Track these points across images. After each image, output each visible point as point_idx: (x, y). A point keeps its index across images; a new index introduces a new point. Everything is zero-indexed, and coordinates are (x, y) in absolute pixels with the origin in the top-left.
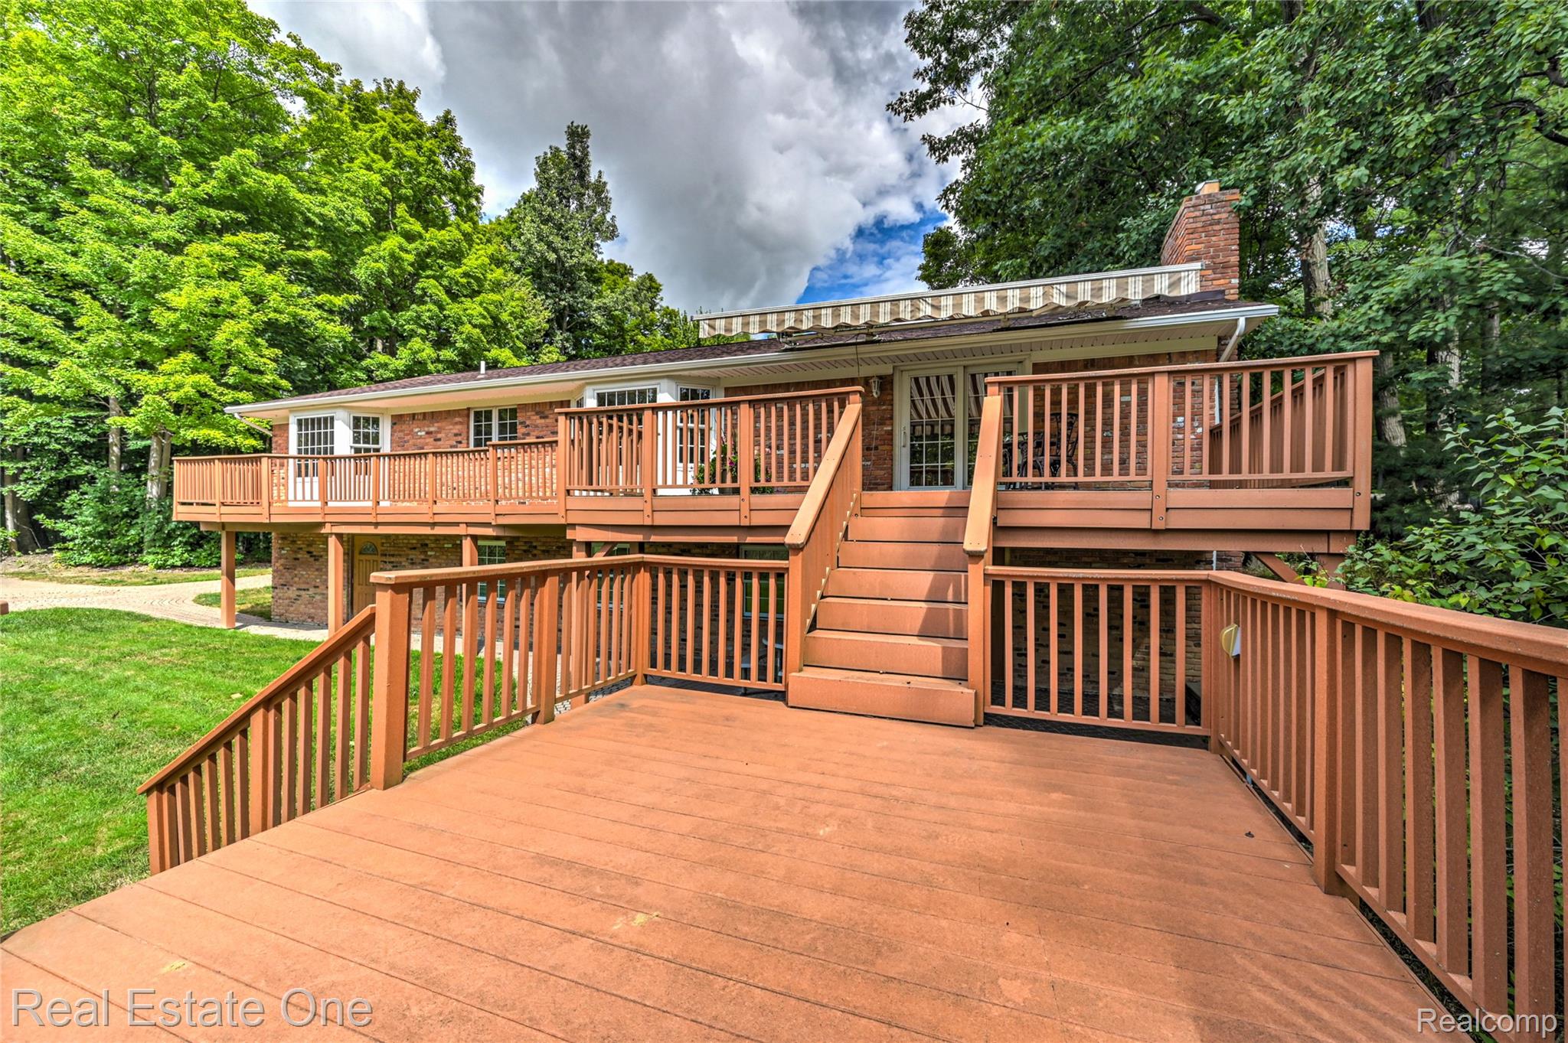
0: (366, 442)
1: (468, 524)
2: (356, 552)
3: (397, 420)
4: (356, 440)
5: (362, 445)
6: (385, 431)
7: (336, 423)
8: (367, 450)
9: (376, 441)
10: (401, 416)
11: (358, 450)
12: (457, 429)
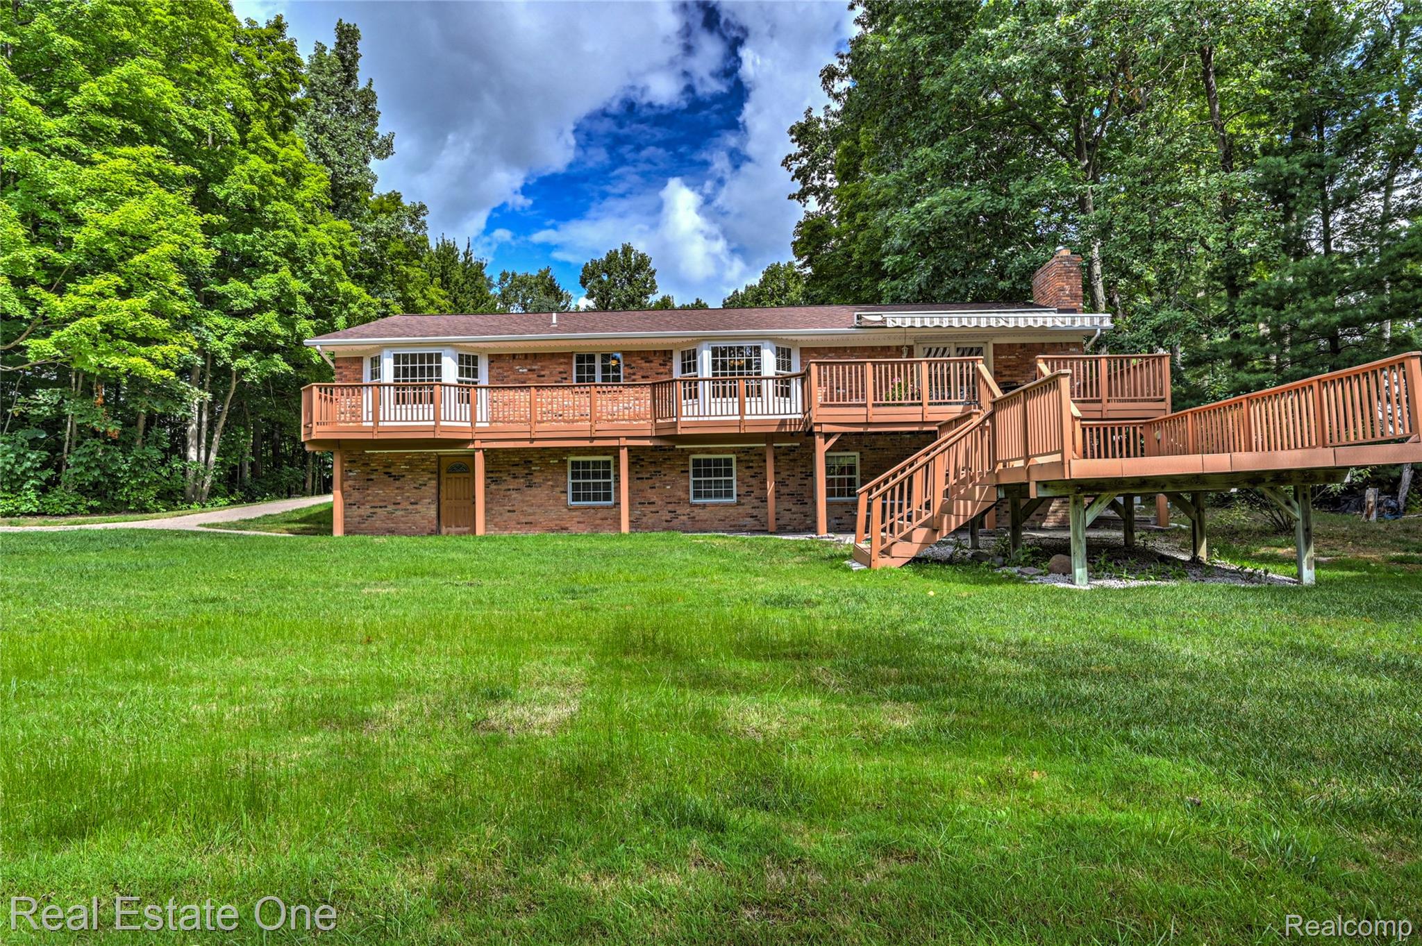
0: (468, 376)
1: (628, 438)
2: (443, 472)
3: (494, 359)
4: (461, 374)
5: (465, 378)
6: (483, 367)
7: (444, 359)
8: (467, 382)
9: (475, 376)
10: (500, 356)
11: (460, 382)
12: (561, 368)
